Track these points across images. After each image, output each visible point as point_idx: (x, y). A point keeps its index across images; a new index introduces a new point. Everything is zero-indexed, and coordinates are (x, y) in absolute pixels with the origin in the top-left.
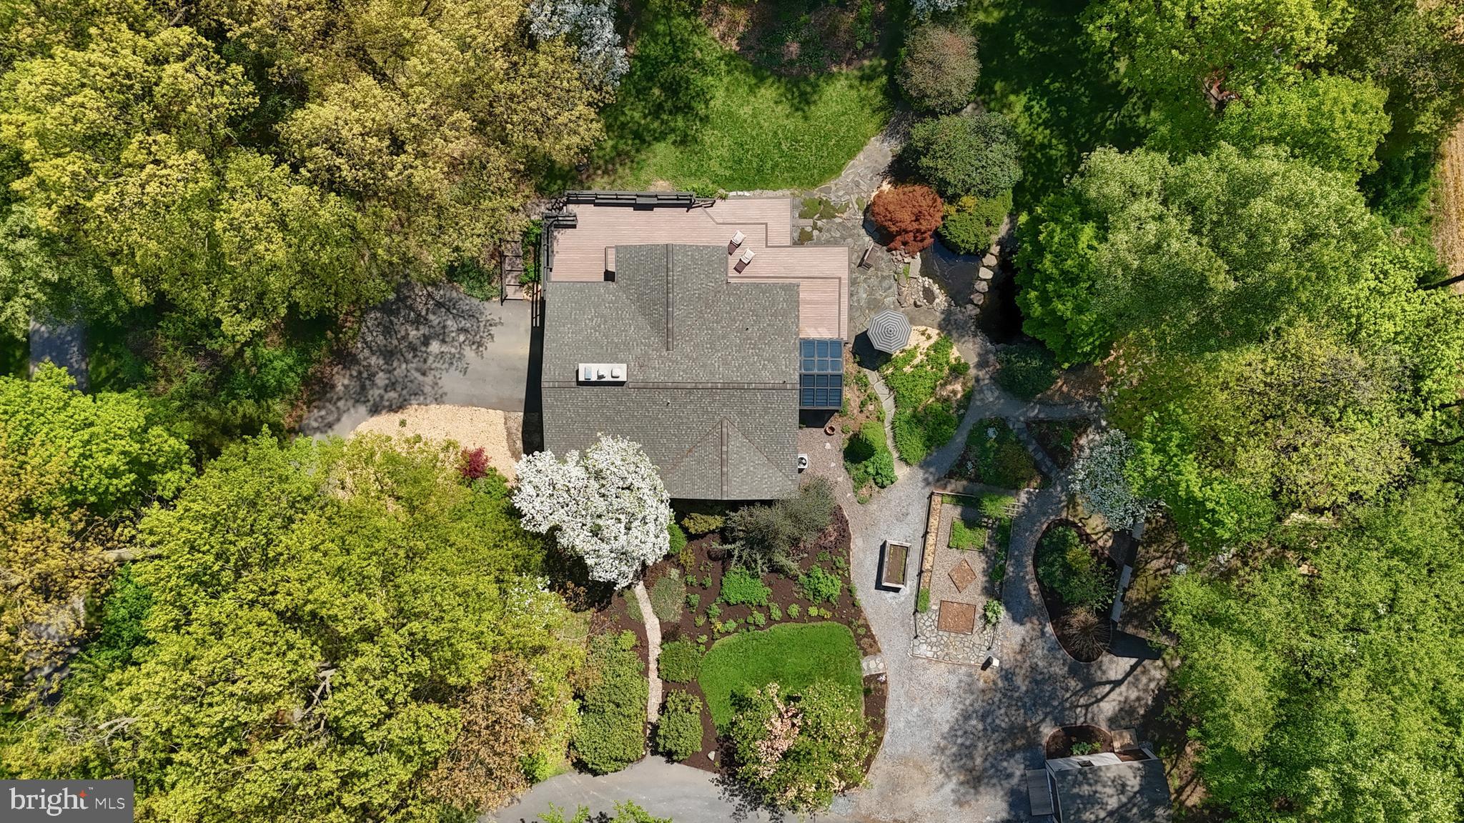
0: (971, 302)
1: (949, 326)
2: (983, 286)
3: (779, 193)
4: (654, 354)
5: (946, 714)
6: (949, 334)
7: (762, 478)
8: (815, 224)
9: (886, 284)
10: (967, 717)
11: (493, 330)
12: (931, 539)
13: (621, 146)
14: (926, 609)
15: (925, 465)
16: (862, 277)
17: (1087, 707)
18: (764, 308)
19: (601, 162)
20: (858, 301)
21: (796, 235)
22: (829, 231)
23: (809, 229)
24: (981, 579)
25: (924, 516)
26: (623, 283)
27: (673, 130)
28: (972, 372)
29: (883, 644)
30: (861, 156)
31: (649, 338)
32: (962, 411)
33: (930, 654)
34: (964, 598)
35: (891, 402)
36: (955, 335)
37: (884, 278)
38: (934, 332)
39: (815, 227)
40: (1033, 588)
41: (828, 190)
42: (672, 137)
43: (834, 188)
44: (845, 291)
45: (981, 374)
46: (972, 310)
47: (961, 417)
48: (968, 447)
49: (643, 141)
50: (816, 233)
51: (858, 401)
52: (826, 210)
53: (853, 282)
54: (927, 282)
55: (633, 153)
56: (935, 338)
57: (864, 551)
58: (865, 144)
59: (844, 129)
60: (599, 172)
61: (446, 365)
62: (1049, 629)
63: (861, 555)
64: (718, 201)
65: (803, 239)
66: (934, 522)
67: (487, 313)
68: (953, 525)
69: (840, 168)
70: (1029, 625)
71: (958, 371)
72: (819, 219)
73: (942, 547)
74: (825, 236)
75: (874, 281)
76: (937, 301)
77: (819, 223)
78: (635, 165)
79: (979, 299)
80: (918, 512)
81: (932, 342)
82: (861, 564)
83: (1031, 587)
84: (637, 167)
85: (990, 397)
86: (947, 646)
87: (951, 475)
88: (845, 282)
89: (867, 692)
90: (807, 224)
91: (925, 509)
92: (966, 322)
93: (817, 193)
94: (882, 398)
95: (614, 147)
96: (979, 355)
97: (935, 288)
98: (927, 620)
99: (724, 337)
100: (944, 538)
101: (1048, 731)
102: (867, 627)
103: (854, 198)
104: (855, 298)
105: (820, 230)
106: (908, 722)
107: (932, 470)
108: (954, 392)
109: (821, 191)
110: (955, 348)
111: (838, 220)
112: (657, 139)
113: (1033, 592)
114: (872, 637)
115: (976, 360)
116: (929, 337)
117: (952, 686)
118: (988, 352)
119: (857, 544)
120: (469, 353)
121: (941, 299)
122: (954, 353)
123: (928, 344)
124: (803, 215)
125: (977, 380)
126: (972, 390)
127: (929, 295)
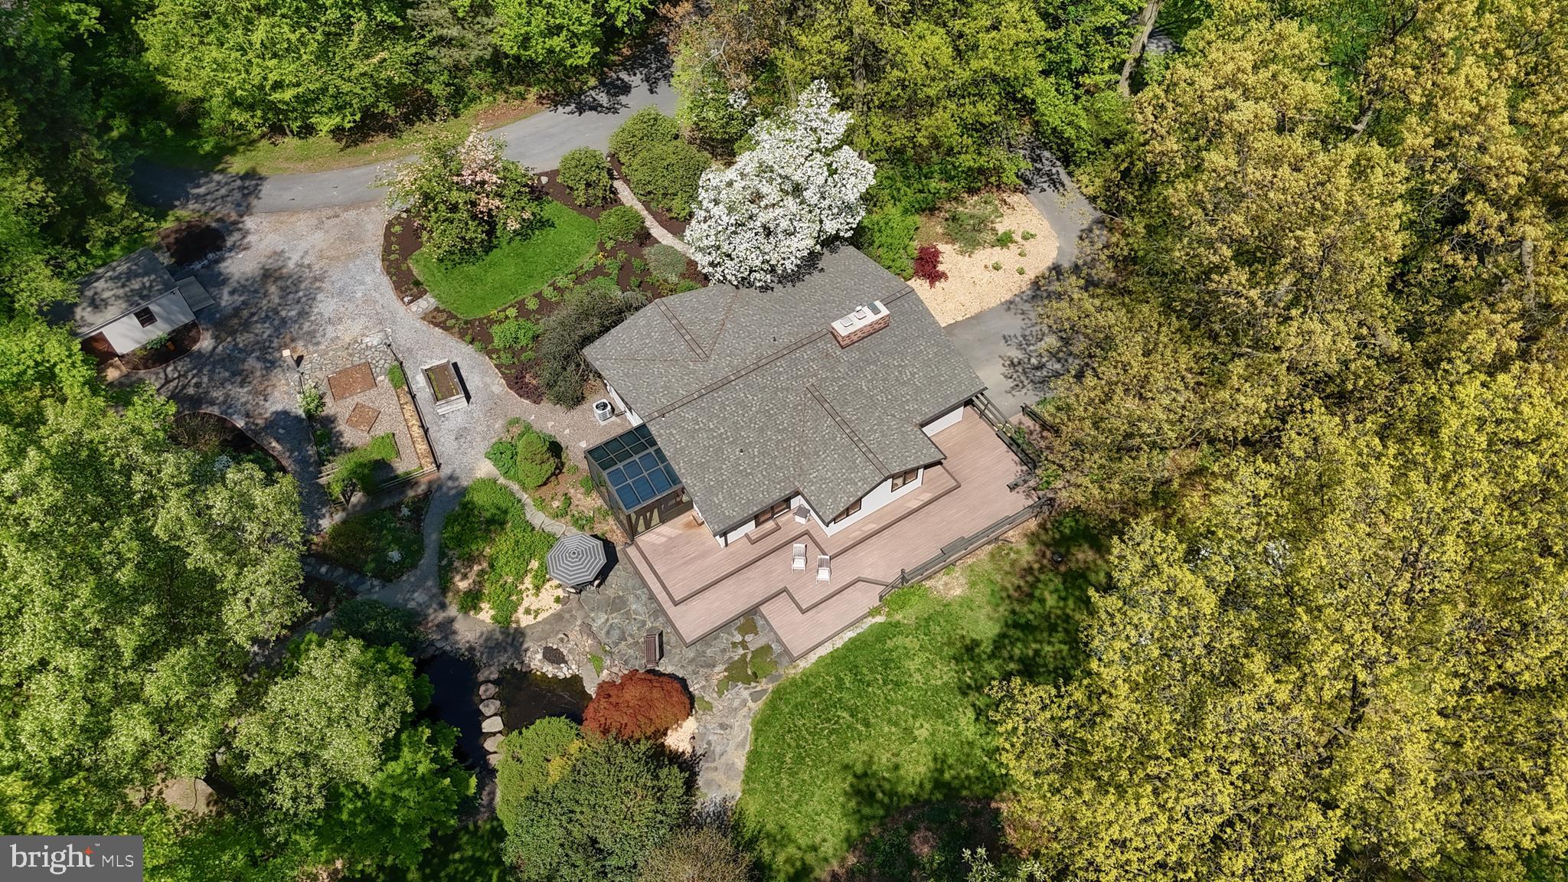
0: (494, 682)
1: (511, 639)
2: (489, 708)
3: (813, 657)
4: (822, 373)
5: (326, 306)
6: (505, 630)
7: (631, 340)
8: (745, 647)
9: (616, 634)
10: (304, 313)
11: (1010, 383)
12: (417, 431)
13: (1035, 606)
14: (391, 372)
15: (463, 492)
16: (649, 625)
17: (170, 380)
18: (738, 485)
19: (1042, 577)
20: (638, 597)
21: (761, 622)
22: (724, 651)
23: (749, 638)
24: (342, 426)
25: (438, 449)
26: (909, 427)
27: (992, 656)
28: (453, 611)
29: (422, 325)
30: (740, 762)
31: (840, 387)
32: (444, 562)
33: (367, 340)
34: (350, 402)
35: (537, 523)
36: (498, 636)
37: (623, 638)
38: (525, 621)
39: (744, 644)
40: (275, 448)
41: (755, 697)
42: (987, 647)
43: (750, 703)
44: (661, 596)
45: (441, 616)
46: (489, 674)
47: (442, 555)
48: (418, 532)
49: (1016, 625)
50: (738, 638)
51: (575, 502)
52: (740, 673)
53: (659, 611)
54: (564, 672)
55: (1017, 609)
56: (520, 615)
57: (487, 386)
58: (746, 781)
59: (785, 783)
60: (1036, 566)
61: (1027, 333)
62: (240, 424)
63: (488, 380)
64: (877, 603)
65: (749, 619)
66: (422, 447)
67: (1031, 393)
68: (398, 453)
69: (758, 731)
70: (267, 415)
71: (472, 600)
72: (744, 656)
73: (400, 429)
74: (724, 642)
75: (633, 628)
76: (539, 656)
77: (741, 651)
78: (1004, 595)
79: (488, 690)
80: (446, 445)
81: (521, 610)
82: (484, 373)
83: (278, 447)
84: (1001, 595)
85: (419, 597)
86: (351, 355)
87: (427, 495)
88: (667, 605)
89: (417, 284)
90: (755, 642)
91: (438, 453)
92: (491, 657)
93: (766, 685)
94: (548, 521)
95: (1042, 601)
96: (454, 632)
97: (550, 670)
98: (385, 363)
99: (761, 430)
100: (402, 439)
101: (204, 343)
102: (446, 329)
103: (718, 705)
104: (644, 598)
105: (734, 645)
106: (362, 283)
107: (453, 492)
108: (465, 577)
109: (764, 691)
110: (488, 620)
111: (720, 668)
112: (1003, 636)
113: (274, 444)
114: (436, 325)
115: (456, 624)
116: (528, 612)
117: (330, 329)
118: (445, 638)
119: (498, 385)
120: (1016, 354)
121: (536, 661)
122: (486, 614)
123: (525, 604)
124: (766, 649)
125: (443, 606)
126: (444, 590)
127: (554, 656)
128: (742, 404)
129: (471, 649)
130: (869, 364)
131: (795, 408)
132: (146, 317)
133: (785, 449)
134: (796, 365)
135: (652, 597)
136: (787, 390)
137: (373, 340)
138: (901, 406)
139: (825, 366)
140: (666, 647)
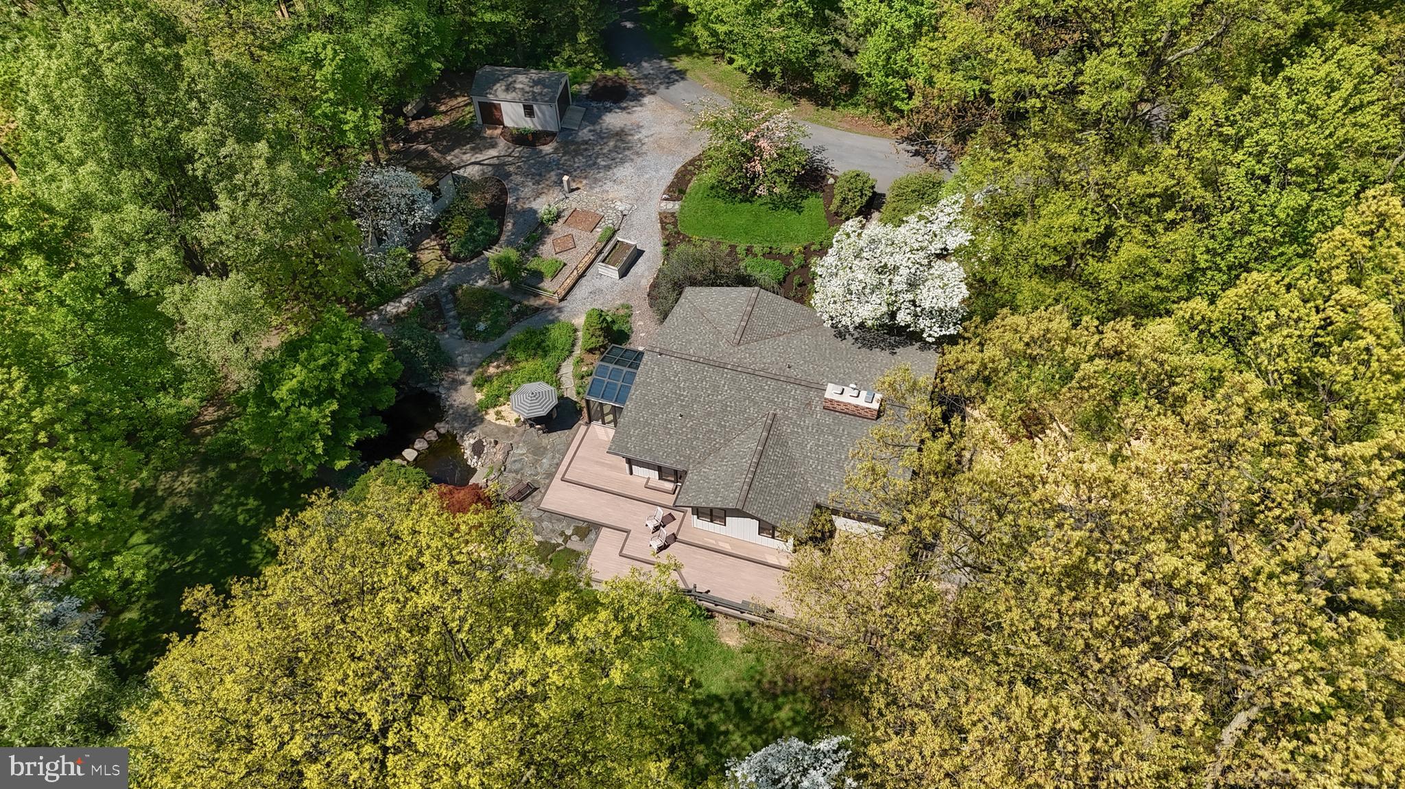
0: (439, 434)
1: (473, 419)
2: (420, 445)
4: (791, 413)
5: (624, 172)
6: (475, 414)
8: (565, 541)
9: (518, 466)
10: (608, 168)
12: (578, 272)
13: (768, 706)
14: (608, 230)
15: (556, 321)
16: (538, 478)
17: (509, 156)
18: (654, 434)
19: (800, 694)
20: (553, 458)
21: (592, 536)
22: (553, 531)
23: (575, 538)
24: (549, 240)
25: (576, 290)
26: (807, 498)
27: (695, 703)
28: (470, 379)
29: (655, 217)
31: (792, 432)
32: (499, 351)
33: (619, 203)
34: (569, 230)
35: (563, 370)
36: (471, 412)
37: (517, 472)
38: (491, 417)
39: (567, 538)
40: (509, 226)
42: (700, 694)
44: (562, 468)
45: (462, 376)
46: (443, 428)
47: (503, 347)
48: (509, 326)
49: (738, 702)
50: (569, 532)
53: (550, 476)
54: (472, 462)
55: (755, 695)
56: (492, 412)
57: (642, 276)
60: (806, 683)
62: (510, 201)
63: (646, 273)
65: (588, 529)
66: (569, 282)
68: (553, 277)
70: (526, 206)
71: (484, 382)
72: (559, 545)
73: (572, 264)
74: (559, 527)
75: (528, 471)
76: (472, 441)
77: (560, 541)
78: (758, 677)
79: (431, 435)
80: (582, 291)
81: (497, 409)
82: (649, 268)
84: (755, 676)
85: (467, 358)
86: (601, 206)
87: (536, 310)
88: (559, 476)
89: (682, 192)
90: (575, 544)
91: (572, 293)
92: (454, 419)
94: (570, 375)
95: (778, 708)
96: (456, 390)
97: (468, 453)
98: (611, 223)
99: (709, 414)
100: (566, 271)
101: (547, 149)
102: (663, 228)
104: (556, 461)
105: (562, 534)
106: (657, 171)
107: (551, 317)
108: (498, 367)
110: (477, 400)
111: (538, 538)
112: (717, 698)
114: (662, 222)
115: (463, 387)
116: (498, 413)
117: (609, 184)
118: (448, 389)
119: (646, 282)
121: (468, 442)
122: (480, 395)
123: (502, 408)
124: (577, 554)
125: (470, 373)
126: (480, 365)
127: (478, 449)
128: (716, 388)
129: (451, 406)
130: (831, 434)
131: (747, 419)
132: (529, 111)
133: (709, 438)
134: (780, 393)
135: (558, 465)
136: (755, 403)
137: (620, 206)
138: (821, 481)
139: (798, 410)
140: (529, 499)
